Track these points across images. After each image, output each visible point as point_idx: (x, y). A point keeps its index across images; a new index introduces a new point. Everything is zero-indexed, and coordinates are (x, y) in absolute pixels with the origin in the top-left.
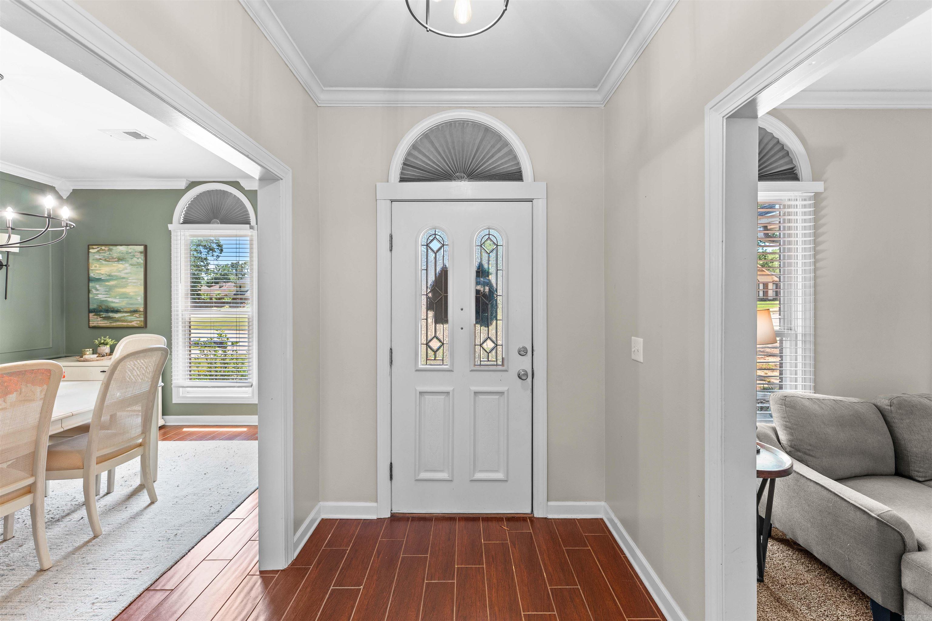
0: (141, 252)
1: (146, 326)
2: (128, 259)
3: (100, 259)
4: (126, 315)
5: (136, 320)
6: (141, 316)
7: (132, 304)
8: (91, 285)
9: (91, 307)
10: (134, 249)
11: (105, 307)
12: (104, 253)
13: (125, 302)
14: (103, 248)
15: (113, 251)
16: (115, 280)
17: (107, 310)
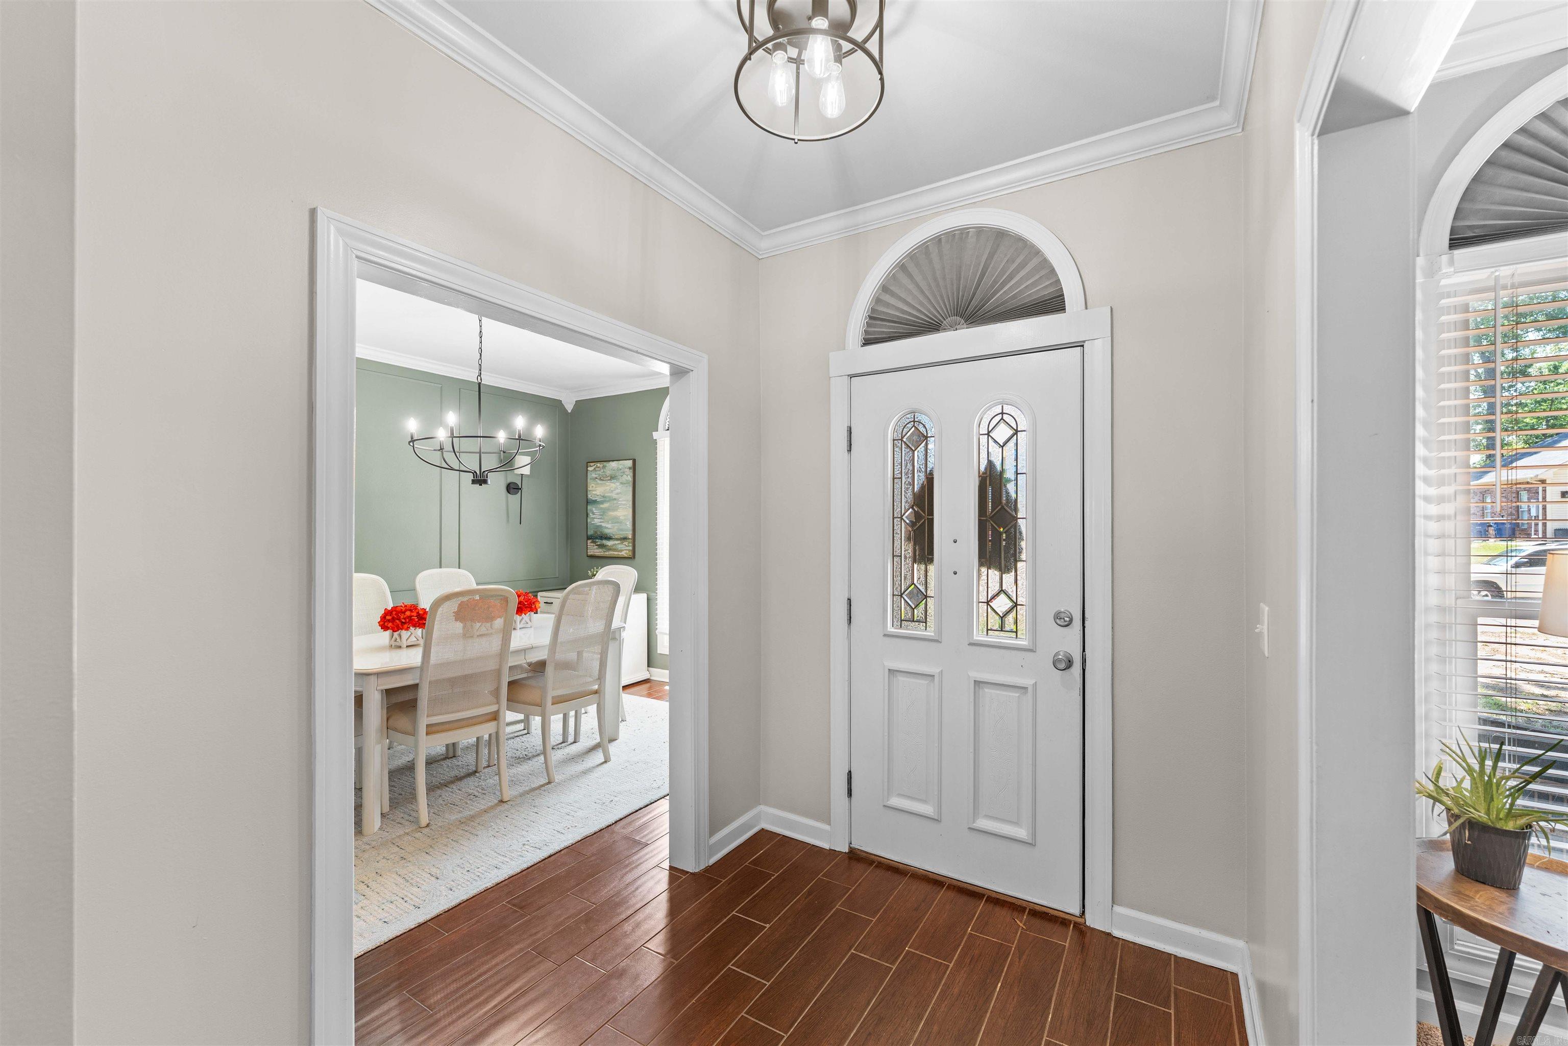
0: (630, 468)
1: (633, 557)
2: (619, 477)
3: (596, 478)
4: (617, 542)
5: (624, 549)
6: (630, 544)
7: (622, 530)
8: (589, 507)
9: (589, 533)
10: (624, 465)
11: (600, 533)
12: (599, 471)
13: (616, 527)
14: (598, 465)
15: (606, 468)
16: (608, 501)
17: (602, 537)
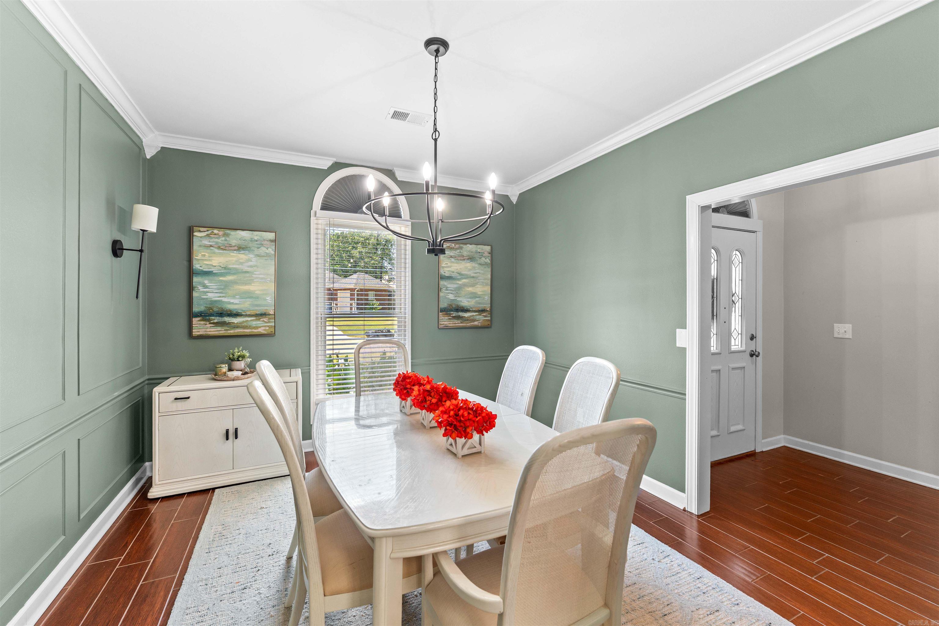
0: (271, 241)
2: (253, 248)
3: (211, 246)
4: (249, 319)
5: (262, 326)
6: (271, 320)
7: (257, 305)
8: (195, 279)
9: (196, 309)
11: (217, 310)
12: (217, 238)
13: (248, 303)
14: (216, 231)
15: (230, 236)
17: (221, 313)
